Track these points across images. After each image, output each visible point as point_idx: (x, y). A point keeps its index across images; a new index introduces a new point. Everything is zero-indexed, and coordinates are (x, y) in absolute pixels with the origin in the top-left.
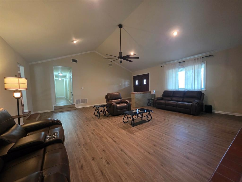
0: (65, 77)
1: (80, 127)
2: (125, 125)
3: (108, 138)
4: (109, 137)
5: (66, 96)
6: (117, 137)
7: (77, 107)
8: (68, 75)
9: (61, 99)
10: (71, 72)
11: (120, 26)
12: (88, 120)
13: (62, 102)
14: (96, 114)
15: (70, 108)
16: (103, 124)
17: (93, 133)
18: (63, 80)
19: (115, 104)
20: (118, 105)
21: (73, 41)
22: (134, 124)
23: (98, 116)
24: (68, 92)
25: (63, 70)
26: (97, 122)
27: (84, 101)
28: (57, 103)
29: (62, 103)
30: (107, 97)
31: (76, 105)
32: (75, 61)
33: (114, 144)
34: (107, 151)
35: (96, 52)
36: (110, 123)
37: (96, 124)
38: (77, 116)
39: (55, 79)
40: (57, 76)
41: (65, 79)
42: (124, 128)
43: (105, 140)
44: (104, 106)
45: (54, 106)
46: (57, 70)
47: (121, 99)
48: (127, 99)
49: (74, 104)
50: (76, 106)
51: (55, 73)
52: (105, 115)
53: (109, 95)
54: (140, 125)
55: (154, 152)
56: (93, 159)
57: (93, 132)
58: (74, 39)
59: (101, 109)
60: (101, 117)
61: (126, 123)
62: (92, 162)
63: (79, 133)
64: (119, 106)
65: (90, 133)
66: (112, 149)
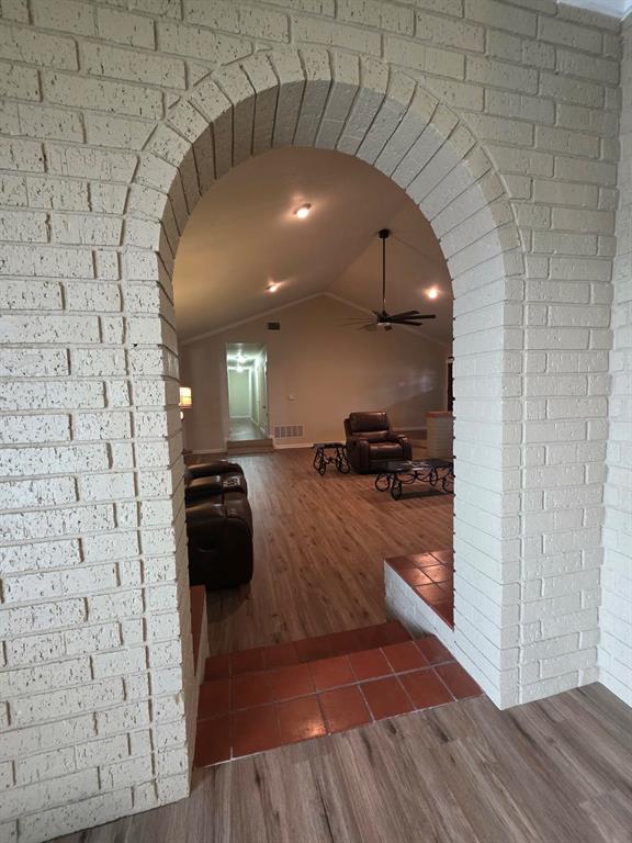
0: (251, 363)
1: (279, 488)
2: (380, 494)
3: (330, 513)
4: (332, 511)
5: (254, 416)
6: (349, 513)
7: (278, 447)
8: (259, 360)
9: (242, 422)
10: (264, 353)
11: (384, 234)
12: (297, 476)
13: (244, 432)
14: (317, 465)
15: (259, 447)
16: (327, 487)
17: (301, 501)
18: (247, 371)
19: (366, 442)
20: (374, 447)
21: (269, 288)
22: (399, 495)
23: (322, 469)
24: (257, 404)
25: (247, 349)
26: (316, 482)
27: (294, 432)
28: (232, 435)
29: (244, 435)
30: (347, 422)
31: (274, 440)
32: (274, 326)
33: (338, 522)
34: (318, 530)
35: (326, 294)
36: (345, 487)
37: (311, 487)
38: (275, 467)
39: (229, 368)
40: (233, 364)
41: (250, 368)
42: (373, 500)
43: (321, 515)
44: (337, 446)
45: (226, 439)
46: (234, 350)
47: (387, 429)
48: (403, 432)
49: (271, 437)
50: (274, 444)
51: (230, 357)
52: (339, 469)
53: (354, 417)
54: (418, 499)
55: (412, 544)
56: (292, 535)
57: (302, 499)
58: (271, 283)
59: (331, 453)
60: (328, 474)
61: (382, 491)
62: (289, 539)
63: (273, 496)
64: (374, 450)
65: (296, 500)
66: (330, 528)
